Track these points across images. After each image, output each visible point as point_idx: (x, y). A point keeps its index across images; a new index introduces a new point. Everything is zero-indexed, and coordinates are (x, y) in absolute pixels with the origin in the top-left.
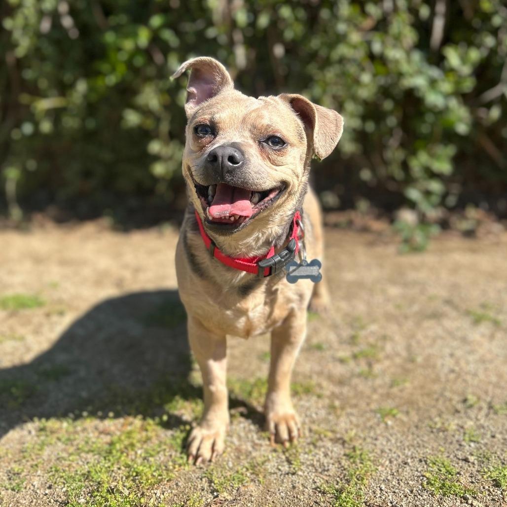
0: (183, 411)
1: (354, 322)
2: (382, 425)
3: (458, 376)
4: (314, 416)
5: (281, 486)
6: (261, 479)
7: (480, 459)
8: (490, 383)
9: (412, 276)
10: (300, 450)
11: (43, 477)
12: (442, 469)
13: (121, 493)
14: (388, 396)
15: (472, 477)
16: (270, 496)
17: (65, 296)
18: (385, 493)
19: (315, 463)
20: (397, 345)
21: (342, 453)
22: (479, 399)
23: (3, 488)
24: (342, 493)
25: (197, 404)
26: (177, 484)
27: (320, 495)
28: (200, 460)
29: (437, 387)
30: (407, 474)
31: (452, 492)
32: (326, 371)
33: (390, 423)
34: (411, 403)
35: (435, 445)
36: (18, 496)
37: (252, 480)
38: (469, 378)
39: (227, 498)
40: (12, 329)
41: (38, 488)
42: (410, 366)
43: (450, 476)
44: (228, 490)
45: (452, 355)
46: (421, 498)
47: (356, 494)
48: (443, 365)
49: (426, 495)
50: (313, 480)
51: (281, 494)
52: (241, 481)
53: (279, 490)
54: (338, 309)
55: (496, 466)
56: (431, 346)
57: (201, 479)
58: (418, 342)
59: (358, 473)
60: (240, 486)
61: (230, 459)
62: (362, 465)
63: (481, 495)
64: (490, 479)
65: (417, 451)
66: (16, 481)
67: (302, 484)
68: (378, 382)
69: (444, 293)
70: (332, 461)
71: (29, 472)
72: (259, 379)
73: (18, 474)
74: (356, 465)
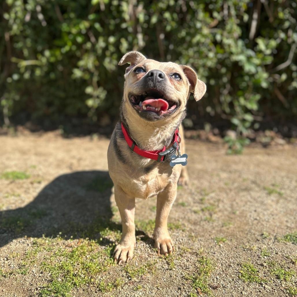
0: (110, 236)
1: (202, 192)
2: (218, 246)
3: (259, 222)
4: (181, 240)
5: (164, 276)
6: (153, 272)
7: (269, 265)
8: (275, 226)
9: (234, 167)
10: (174, 258)
11: (38, 267)
12: (249, 269)
13: (80, 276)
14: (221, 231)
15: (265, 273)
16: (158, 280)
17: (40, 173)
18: (219, 280)
19: (182, 264)
20: (225, 205)
21: (196, 260)
22: (269, 234)
23: (17, 273)
24: (197, 280)
25: (117, 232)
26: (109, 273)
27: (185, 280)
28: (121, 261)
29: (247, 227)
30: (231, 271)
31: (254, 281)
32: (187, 217)
33: (221, 245)
34: (233, 235)
35: (246, 257)
36: (25, 277)
37: (148, 272)
38: (264, 223)
39: (136, 280)
40: (12, 190)
41: (35, 273)
42: (232, 216)
43: (253, 272)
44: (136, 276)
45: (255, 211)
46: (238, 283)
47: (204, 280)
48: (250, 216)
49: (241, 282)
50: (181, 273)
51: (164, 279)
52: (143, 272)
53: (163, 278)
54: (193, 184)
55: (278, 268)
56: (244, 206)
57: (122, 271)
58: (237, 203)
59: (205, 270)
60: (143, 275)
61: (136, 262)
62: (207, 266)
63: (269, 282)
64: (274, 275)
65: (236, 260)
66: (23, 270)
67: (175, 275)
68: (215, 224)
69: (252, 178)
70: (191, 264)
71: (30, 265)
72: (151, 221)
73: (24, 266)
74: (204, 266)
